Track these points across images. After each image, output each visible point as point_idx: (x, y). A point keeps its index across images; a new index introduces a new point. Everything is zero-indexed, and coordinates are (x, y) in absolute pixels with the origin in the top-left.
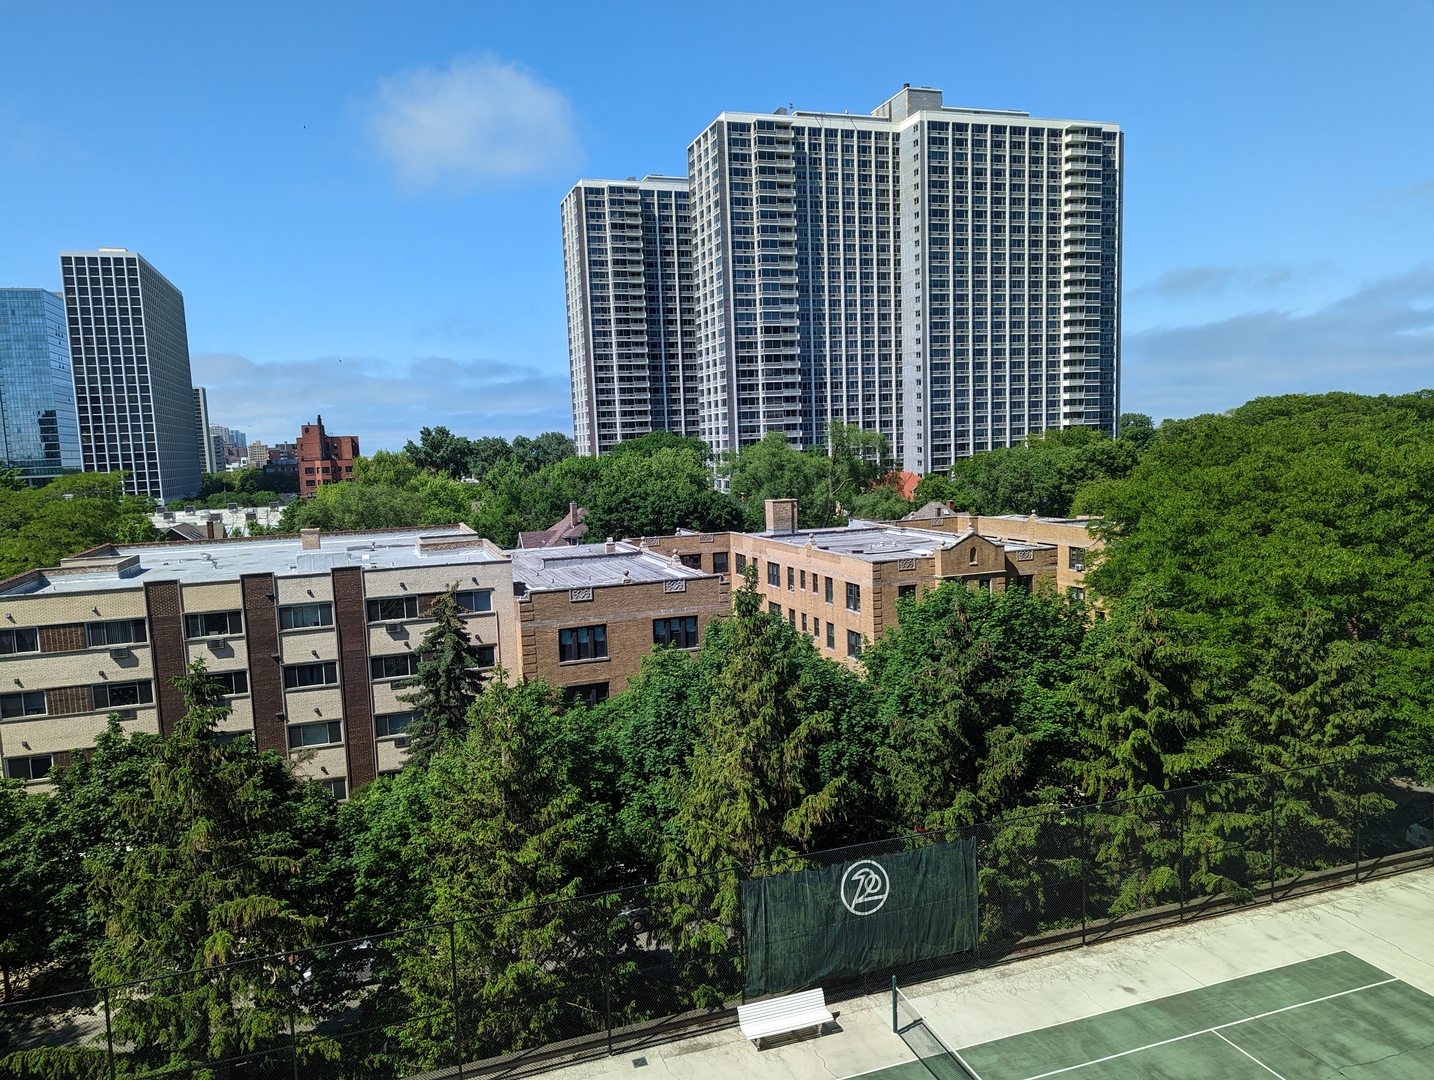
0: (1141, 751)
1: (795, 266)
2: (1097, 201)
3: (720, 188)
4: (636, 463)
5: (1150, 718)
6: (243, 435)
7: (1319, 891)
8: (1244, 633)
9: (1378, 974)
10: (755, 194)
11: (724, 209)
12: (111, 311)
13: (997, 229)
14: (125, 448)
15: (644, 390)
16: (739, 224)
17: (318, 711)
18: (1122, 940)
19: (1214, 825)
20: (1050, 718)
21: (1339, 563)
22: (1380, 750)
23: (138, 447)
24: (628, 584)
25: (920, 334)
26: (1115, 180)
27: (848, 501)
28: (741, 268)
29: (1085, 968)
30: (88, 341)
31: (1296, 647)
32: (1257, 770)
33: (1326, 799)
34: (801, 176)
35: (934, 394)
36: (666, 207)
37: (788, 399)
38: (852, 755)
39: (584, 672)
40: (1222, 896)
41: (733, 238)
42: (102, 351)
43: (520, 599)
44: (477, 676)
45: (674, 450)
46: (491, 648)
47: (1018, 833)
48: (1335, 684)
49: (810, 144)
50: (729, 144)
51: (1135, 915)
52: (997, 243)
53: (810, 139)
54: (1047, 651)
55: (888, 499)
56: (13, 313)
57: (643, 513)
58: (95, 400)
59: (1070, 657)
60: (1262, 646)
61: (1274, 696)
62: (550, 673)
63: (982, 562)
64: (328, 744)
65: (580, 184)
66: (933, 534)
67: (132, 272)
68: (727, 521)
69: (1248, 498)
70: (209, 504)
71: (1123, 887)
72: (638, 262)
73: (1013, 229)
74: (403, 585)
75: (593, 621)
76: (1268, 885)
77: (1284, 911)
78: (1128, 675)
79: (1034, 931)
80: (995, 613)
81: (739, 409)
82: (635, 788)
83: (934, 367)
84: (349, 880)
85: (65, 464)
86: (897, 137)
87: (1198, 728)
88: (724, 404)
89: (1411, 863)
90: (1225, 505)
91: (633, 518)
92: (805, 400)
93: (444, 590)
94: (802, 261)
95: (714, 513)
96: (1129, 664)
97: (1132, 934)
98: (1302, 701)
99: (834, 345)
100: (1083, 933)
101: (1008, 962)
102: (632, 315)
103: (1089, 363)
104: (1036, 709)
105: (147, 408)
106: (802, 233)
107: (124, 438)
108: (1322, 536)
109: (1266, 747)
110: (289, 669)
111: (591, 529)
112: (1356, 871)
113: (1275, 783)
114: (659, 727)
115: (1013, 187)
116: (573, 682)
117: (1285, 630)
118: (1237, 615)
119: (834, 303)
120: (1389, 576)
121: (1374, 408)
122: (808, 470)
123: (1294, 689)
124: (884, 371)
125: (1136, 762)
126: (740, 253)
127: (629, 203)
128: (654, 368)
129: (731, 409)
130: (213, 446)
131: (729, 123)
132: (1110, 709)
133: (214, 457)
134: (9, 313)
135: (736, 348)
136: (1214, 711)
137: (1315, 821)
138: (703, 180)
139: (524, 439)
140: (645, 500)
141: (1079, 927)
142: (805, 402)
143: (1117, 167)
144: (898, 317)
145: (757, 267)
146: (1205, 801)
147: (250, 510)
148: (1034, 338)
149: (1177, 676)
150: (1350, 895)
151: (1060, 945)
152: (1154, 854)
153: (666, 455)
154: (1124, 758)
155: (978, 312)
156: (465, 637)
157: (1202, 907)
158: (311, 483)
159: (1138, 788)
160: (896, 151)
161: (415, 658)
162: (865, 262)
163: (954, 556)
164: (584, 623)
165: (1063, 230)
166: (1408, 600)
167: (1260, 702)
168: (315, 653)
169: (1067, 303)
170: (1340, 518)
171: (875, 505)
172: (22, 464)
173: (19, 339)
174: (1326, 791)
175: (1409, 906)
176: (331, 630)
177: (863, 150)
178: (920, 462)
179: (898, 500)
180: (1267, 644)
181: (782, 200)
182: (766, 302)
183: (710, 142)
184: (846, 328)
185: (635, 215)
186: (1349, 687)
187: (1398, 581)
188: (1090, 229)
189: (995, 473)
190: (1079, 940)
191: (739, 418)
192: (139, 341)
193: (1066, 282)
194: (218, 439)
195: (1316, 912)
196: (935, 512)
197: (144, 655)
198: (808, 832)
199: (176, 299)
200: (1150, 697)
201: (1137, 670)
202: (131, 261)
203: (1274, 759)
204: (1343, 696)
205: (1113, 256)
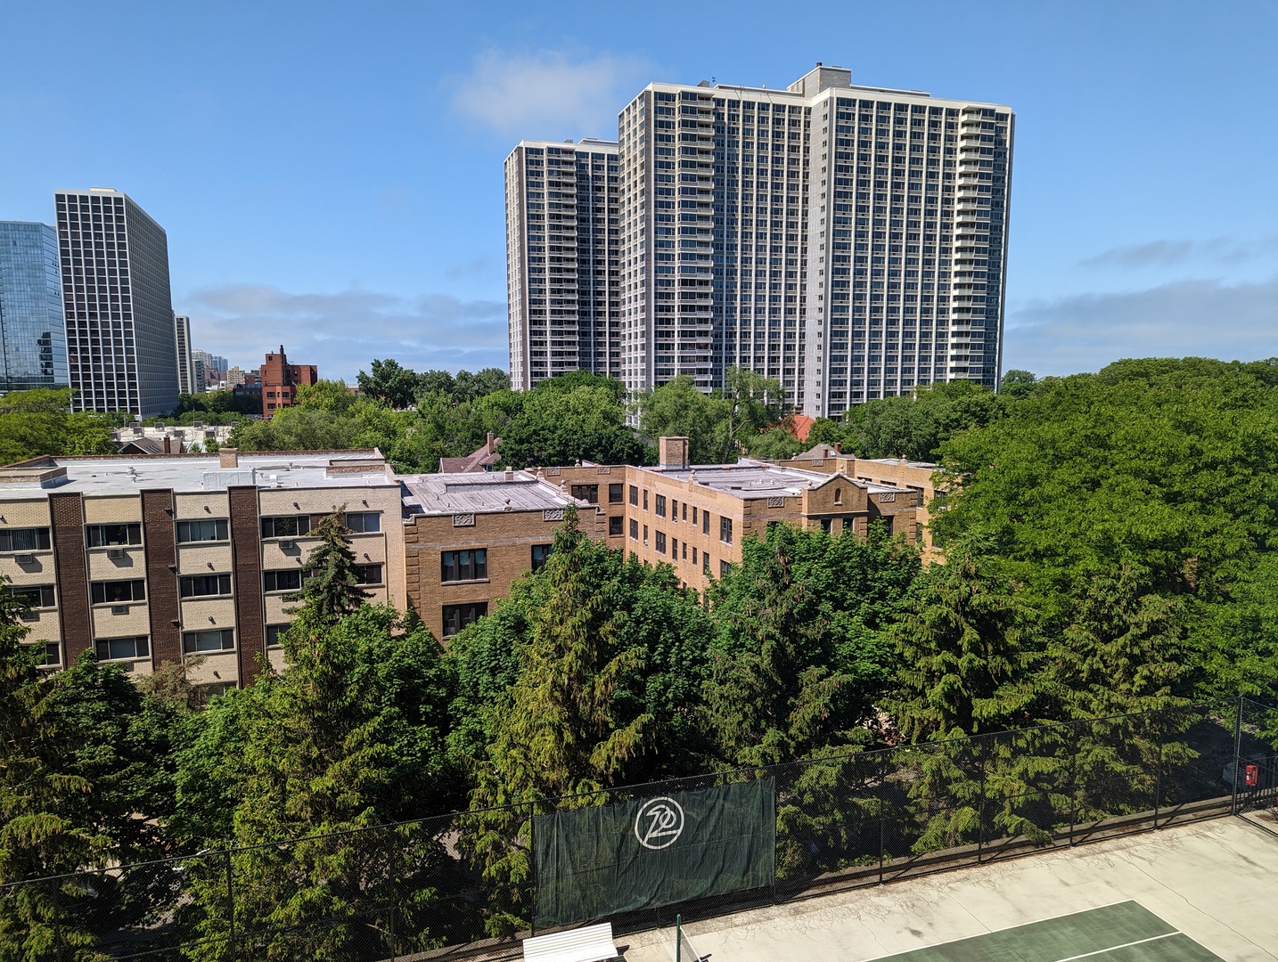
0: (950, 695)
1: (711, 225)
2: (988, 176)
3: (646, 152)
4: (555, 399)
5: (963, 663)
6: (226, 361)
7: (1117, 837)
8: (1064, 584)
9: (1160, 926)
10: (677, 158)
11: (648, 171)
12: (99, 245)
13: (896, 198)
14: (108, 368)
15: (574, 333)
16: (662, 185)
17: (212, 620)
18: (918, 880)
19: (1019, 769)
20: (869, 658)
21: (1159, 519)
22: (1185, 702)
23: (119, 368)
24: (509, 512)
25: (822, 292)
26: (1005, 157)
27: (746, 441)
28: (662, 225)
29: (878, 907)
30: (77, 271)
31: (1110, 599)
32: (1065, 717)
33: (1132, 746)
34: (719, 144)
35: (833, 346)
36: (599, 168)
37: (700, 346)
38: (677, 687)
39: (464, 592)
40: (1023, 838)
41: (656, 197)
42: (90, 280)
43: (406, 521)
44: (360, 592)
45: (592, 388)
46: (378, 566)
47: (821, 772)
48: (1145, 636)
49: (729, 115)
50: (656, 112)
51: (935, 855)
52: (895, 211)
53: (729, 110)
54: (875, 593)
55: (781, 439)
56: (15, 244)
57: (551, 445)
58: (82, 324)
59: (895, 600)
60: (1079, 597)
61: (1087, 645)
62: (432, 592)
63: (846, 502)
64: (221, 650)
65: (522, 144)
66: (809, 474)
67: (119, 210)
68: (628, 454)
69: (1080, 455)
70: (180, 421)
71: (930, 824)
72: (572, 217)
73: (911, 199)
74: (296, 505)
75: (475, 545)
76: (1067, 829)
77: (1080, 856)
78: (945, 621)
79: (833, 868)
80: (827, 555)
81: (656, 353)
82: (466, 713)
83: (834, 322)
84: (171, 795)
85: (57, 381)
86: (808, 111)
87: (1010, 674)
88: (643, 349)
89: (1209, 812)
90: (1059, 459)
91: (541, 449)
92: (716, 347)
93: (331, 510)
94: (718, 221)
95: (617, 446)
96: (945, 610)
97: (929, 873)
98: (1114, 651)
99: (745, 298)
100: (880, 871)
101: (803, 899)
102: (565, 265)
103: (975, 323)
104: (858, 648)
105: (128, 334)
106: (719, 196)
107: (108, 359)
108: (1148, 493)
109: (1077, 693)
110: (186, 580)
111: (503, 457)
112: (1156, 817)
113: (1083, 729)
114: (494, 654)
115: (913, 161)
116: (452, 601)
117: (1100, 582)
118: (1059, 566)
119: (745, 261)
120: (1208, 534)
121: (1226, 373)
122: (710, 412)
123: (1107, 639)
124: (789, 323)
125: (946, 705)
126: (662, 212)
127: (566, 163)
128: (583, 314)
129: (649, 353)
130: (194, 370)
131: (656, 93)
132: (928, 652)
133: (195, 380)
134: (11, 243)
135: (656, 298)
136: (1026, 658)
137: (1120, 767)
138: (631, 144)
139: (466, 374)
140: (554, 433)
141: (877, 866)
142: (716, 349)
143: (1008, 146)
144: (804, 275)
145: (677, 225)
146: (1011, 746)
147: (212, 428)
148: (926, 299)
149: (991, 624)
150: (1147, 841)
151: (857, 883)
152: (959, 795)
153: (583, 392)
154: (934, 702)
155: (876, 273)
156: (350, 556)
157: (1001, 849)
158: (272, 406)
159: (948, 730)
160: (807, 124)
161: (306, 572)
162: (775, 224)
163: (819, 495)
164: (466, 547)
165: (956, 201)
166: (1225, 557)
167: (1074, 650)
168: (210, 566)
169: (957, 268)
170: (1165, 476)
171: (770, 444)
172: (19, 379)
173: (18, 268)
174: (1132, 738)
175: (1202, 856)
176: (227, 544)
177: (777, 122)
178: (818, 407)
179: (791, 442)
180: (1083, 595)
181: (702, 165)
182: (684, 257)
183: (638, 110)
184: (756, 283)
185: (571, 174)
186: (1158, 640)
187: (1217, 539)
188: (981, 201)
189: (878, 420)
190: (876, 878)
191: (656, 361)
192: (124, 272)
193: (957, 248)
194: (199, 364)
195: (1112, 858)
196: (823, 453)
197: (48, 562)
198: (614, 765)
199: (160, 236)
200: (964, 642)
201: (953, 616)
202: (118, 200)
203: (1085, 706)
204: (1153, 648)
205: (1001, 227)
